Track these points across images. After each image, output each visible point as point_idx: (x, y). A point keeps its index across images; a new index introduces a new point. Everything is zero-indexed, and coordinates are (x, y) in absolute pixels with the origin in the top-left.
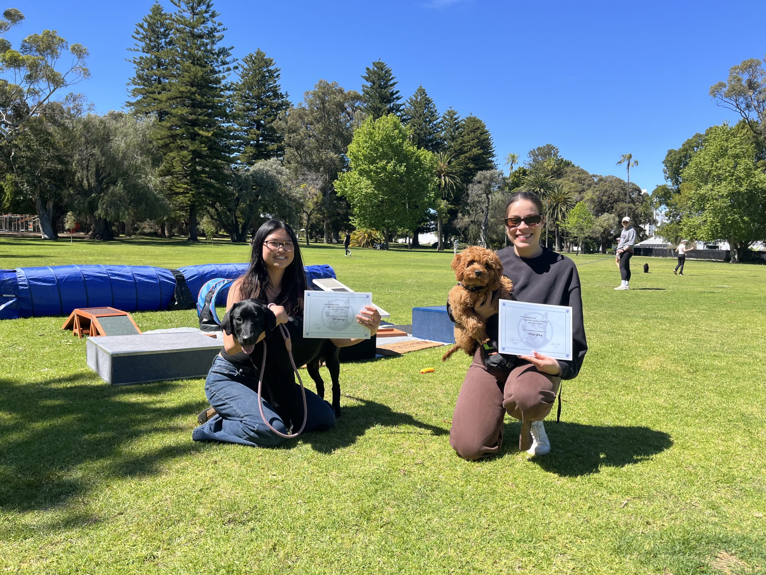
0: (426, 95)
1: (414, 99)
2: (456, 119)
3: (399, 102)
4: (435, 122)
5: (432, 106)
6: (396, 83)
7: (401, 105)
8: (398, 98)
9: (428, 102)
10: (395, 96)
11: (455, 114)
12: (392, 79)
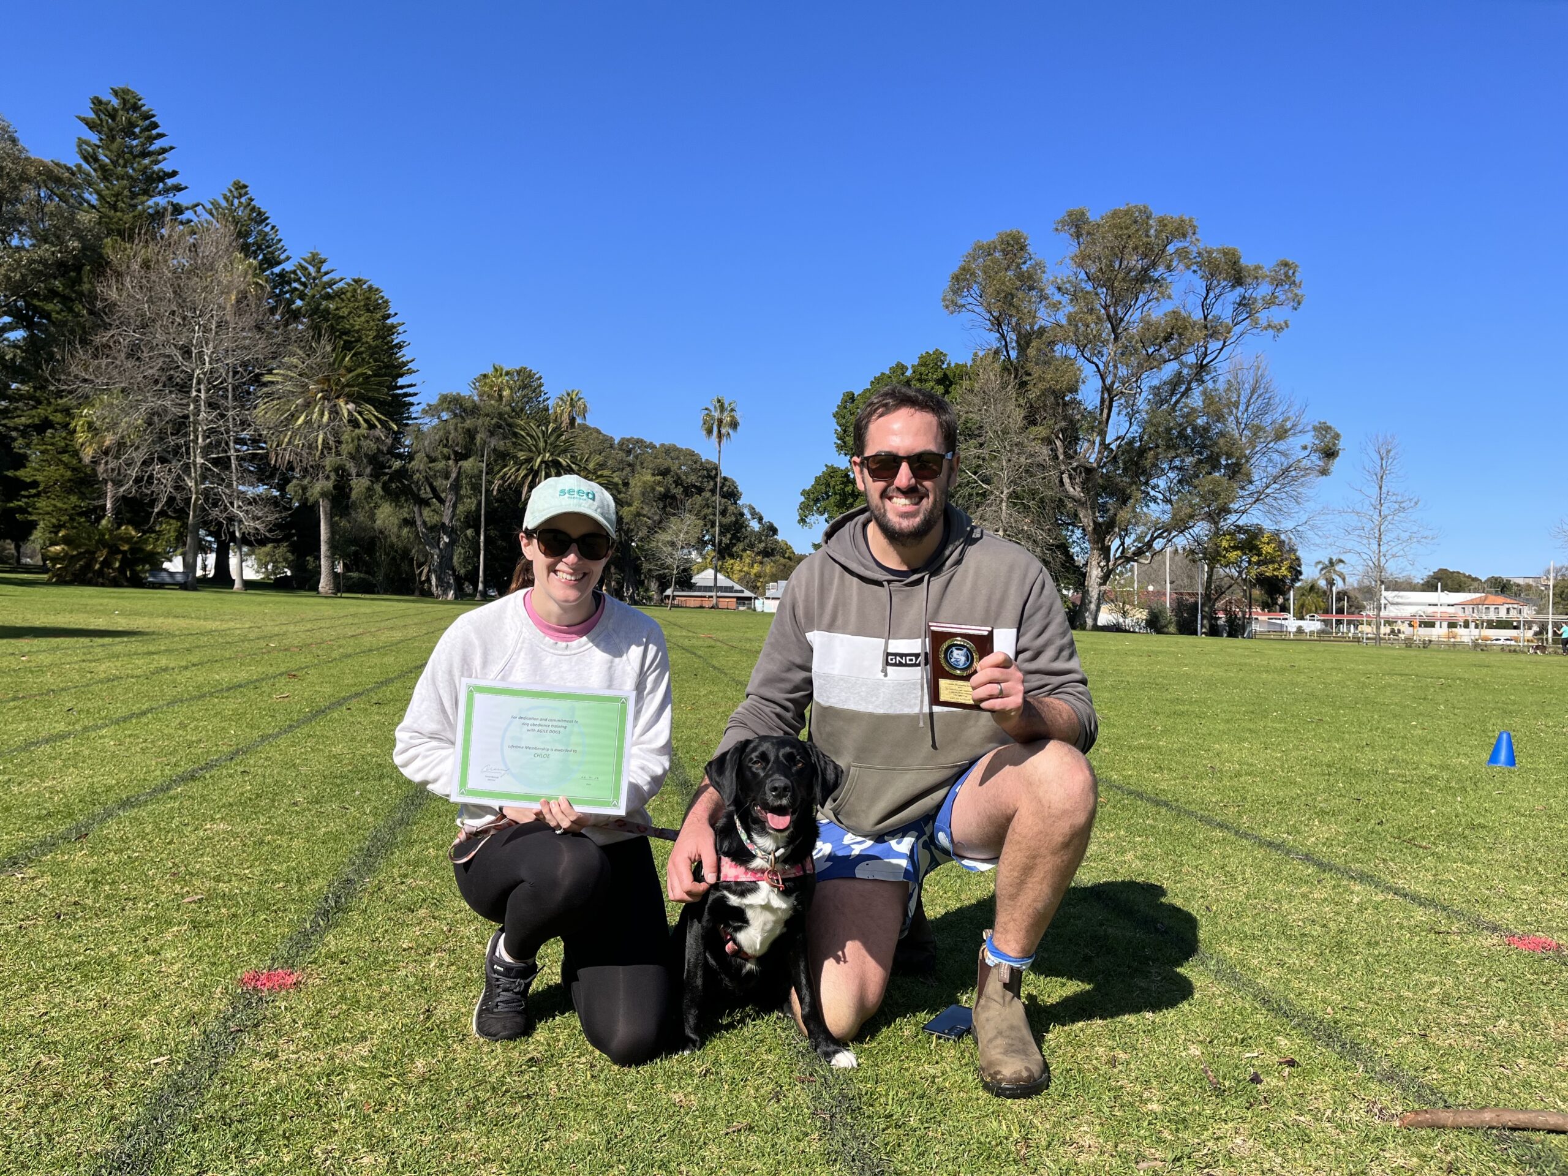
0: (252, 200)
1: (224, 204)
2: (326, 273)
3: (180, 198)
4: (277, 270)
5: (268, 229)
6: (172, 148)
7: (187, 209)
8: (178, 188)
9: (261, 218)
10: (170, 182)
11: (323, 262)
12: (160, 136)
